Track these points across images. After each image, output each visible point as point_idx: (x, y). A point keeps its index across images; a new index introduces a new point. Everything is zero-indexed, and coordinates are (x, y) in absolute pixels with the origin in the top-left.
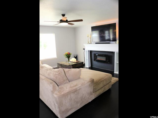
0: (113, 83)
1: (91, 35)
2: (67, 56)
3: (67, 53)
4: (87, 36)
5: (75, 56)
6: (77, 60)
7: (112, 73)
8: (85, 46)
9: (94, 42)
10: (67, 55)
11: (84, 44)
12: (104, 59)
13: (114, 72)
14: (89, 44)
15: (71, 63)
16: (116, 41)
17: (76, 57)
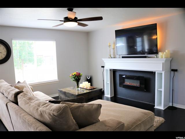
0: (156, 128)
1: (115, 44)
2: (74, 78)
3: (75, 73)
4: (109, 45)
5: (88, 79)
6: (91, 85)
7: (151, 107)
8: (105, 61)
9: (120, 55)
10: (76, 76)
11: (103, 59)
12: (136, 83)
13: (154, 106)
14: (112, 58)
15: (82, 89)
16: (157, 54)
17: (90, 81)
